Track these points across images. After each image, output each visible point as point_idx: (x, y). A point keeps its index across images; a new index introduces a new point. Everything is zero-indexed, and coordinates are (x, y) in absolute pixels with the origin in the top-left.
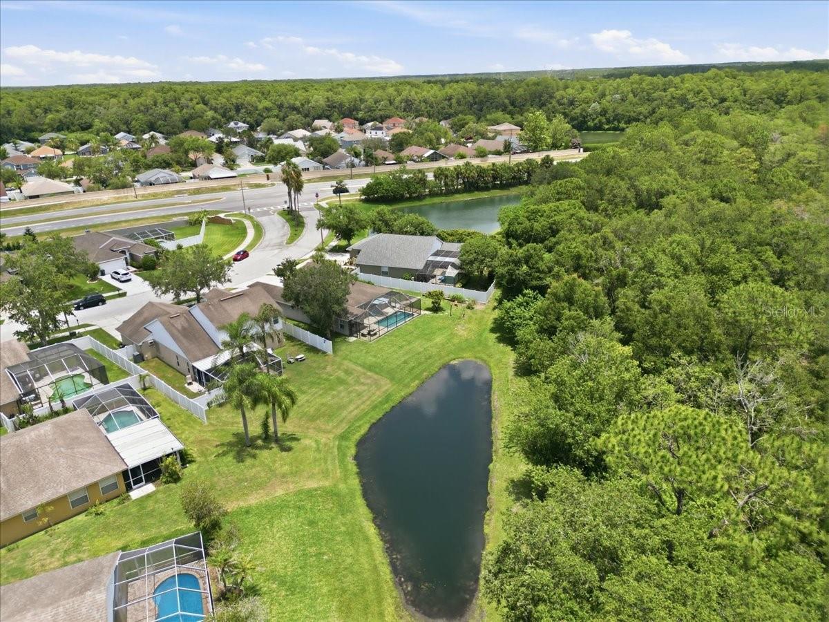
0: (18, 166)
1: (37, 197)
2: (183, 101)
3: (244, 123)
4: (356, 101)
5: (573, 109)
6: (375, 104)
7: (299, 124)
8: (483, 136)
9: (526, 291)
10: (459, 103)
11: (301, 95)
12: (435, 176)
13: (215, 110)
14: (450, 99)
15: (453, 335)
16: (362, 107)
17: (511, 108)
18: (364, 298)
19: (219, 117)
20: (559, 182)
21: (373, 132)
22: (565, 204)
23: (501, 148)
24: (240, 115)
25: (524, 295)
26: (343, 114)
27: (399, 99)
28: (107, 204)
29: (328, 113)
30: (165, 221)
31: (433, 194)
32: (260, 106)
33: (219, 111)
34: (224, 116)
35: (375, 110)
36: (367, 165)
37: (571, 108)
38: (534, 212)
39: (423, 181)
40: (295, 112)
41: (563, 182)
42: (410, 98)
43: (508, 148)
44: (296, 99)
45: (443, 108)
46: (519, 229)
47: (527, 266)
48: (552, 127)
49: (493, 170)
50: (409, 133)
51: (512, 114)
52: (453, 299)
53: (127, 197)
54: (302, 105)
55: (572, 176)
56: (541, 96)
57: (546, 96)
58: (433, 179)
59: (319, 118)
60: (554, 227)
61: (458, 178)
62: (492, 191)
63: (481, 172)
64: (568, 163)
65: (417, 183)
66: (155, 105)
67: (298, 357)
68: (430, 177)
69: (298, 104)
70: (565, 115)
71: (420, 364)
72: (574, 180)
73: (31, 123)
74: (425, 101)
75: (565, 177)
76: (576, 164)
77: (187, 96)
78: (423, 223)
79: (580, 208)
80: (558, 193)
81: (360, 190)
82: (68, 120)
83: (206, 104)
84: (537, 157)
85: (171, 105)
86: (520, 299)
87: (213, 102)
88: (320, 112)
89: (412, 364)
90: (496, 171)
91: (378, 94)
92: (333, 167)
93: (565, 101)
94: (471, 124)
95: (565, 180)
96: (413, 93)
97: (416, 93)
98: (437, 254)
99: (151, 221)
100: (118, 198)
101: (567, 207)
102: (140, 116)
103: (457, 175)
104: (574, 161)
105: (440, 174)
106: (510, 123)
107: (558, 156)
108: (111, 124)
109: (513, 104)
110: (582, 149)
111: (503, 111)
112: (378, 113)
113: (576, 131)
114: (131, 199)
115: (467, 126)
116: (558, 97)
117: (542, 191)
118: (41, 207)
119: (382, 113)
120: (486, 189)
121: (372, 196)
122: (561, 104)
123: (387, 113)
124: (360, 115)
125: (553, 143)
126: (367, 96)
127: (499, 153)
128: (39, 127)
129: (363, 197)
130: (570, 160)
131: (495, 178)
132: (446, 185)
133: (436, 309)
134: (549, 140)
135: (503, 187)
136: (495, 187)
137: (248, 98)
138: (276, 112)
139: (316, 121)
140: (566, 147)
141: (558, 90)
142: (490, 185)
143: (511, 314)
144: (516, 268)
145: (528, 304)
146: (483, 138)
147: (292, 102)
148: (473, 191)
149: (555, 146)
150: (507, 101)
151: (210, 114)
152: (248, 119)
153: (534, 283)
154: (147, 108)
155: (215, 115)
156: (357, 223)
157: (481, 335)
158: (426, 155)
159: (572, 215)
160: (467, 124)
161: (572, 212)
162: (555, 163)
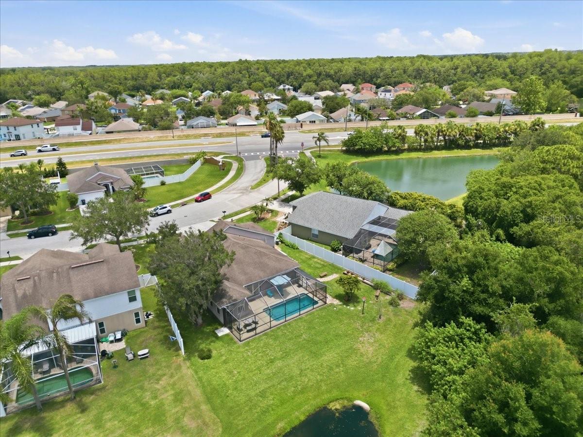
0: (120, 110)
1: (112, 132)
2: (252, 69)
3: (291, 86)
4: (377, 69)
5: (574, 78)
6: (392, 72)
7: (328, 86)
8: (478, 98)
9: (463, 319)
10: (463, 71)
11: (335, 66)
12: (416, 132)
13: (273, 76)
14: (456, 68)
15: (353, 351)
16: (381, 74)
17: (511, 76)
18: (262, 274)
19: (275, 81)
20: (546, 148)
21: (383, 94)
22: (550, 180)
23: (493, 110)
24: (290, 80)
25: (460, 325)
26: (365, 80)
27: (411, 68)
28: (152, 141)
29: (353, 79)
30: (177, 158)
31: (411, 150)
32: (305, 74)
33: (276, 77)
34: (278, 81)
35: (391, 77)
36: (362, 120)
37: (571, 76)
38: (507, 187)
39: (403, 138)
40: (329, 78)
41: (552, 148)
42: (421, 68)
43: (500, 110)
44: (332, 69)
45: (448, 76)
46: (481, 205)
47: (471, 279)
48: (549, 92)
49: (476, 130)
50: (410, 95)
51: (511, 81)
52: (376, 287)
53: (167, 137)
54: (336, 73)
55: (565, 143)
56: (542, 66)
57: (547, 66)
58: (414, 135)
59: (347, 83)
60: (529, 210)
61: (439, 135)
62: (473, 150)
63: (463, 132)
64: (561, 127)
65: (396, 138)
66: (233, 72)
67: (140, 353)
68: (410, 133)
69: (332, 72)
70: (565, 82)
71: (282, 403)
72: (567, 147)
73: (157, 83)
74: (434, 71)
75: (554, 143)
76: (570, 128)
77: (256, 67)
78: (373, 183)
79: (571, 187)
80: (543, 162)
81: (342, 142)
82: (179, 81)
83: (267, 72)
84: (527, 120)
85: (243, 72)
86: (451, 329)
87: (272, 71)
88: (347, 78)
89: (270, 400)
90: (480, 131)
91: (396, 65)
92: (335, 121)
93: (566, 70)
94: (470, 89)
95: (554, 147)
96: (424, 64)
97: (427, 64)
98: (375, 222)
99: (166, 157)
100: (161, 137)
101: (552, 184)
102: (223, 80)
103: (438, 132)
104: (569, 125)
105: (421, 131)
106: (508, 88)
107: (551, 120)
108: (203, 85)
109: (513, 72)
110: (578, 114)
111: (503, 78)
112: (393, 80)
113: (574, 97)
114: (169, 138)
115: (465, 90)
116: (559, 67)
117: (523, 156)
118: (106, 140)
119: (396, 79)
120: (467, 147)
121: (352, 148)
122: (561, 73)
123: (400, 79)
124: (379, 81)
125: (547, 107)
126: (387, 67)
127: (490, 114)
128: (161, 86)
129: (344, 148)
130: (565, 124)
131: (477, 137)
132: (426, 141)
133: (348, 298)
134: (543, 104)
135: (485, 146)
136: (477, 146)
137: (297, 68)
138: (315, 78)
139: (343, 85)
140: (562, 112)
141: (560, 60)
142: (471, 144)
143: (433, 350)
144: (450, 281)
145: (462, 340)
146: (478, 100)
147: (328, 71)
148: (452, 149)
149: (549, 110)
150: (508, 70)
151: (268, 79)
152: (295, 83)
153: (478, 309)
154: (228, 74)
155: (272, 80)
156: (307, 177)
157: (391, 358)
158: (418, 113)
159: (558, 197)
160: (465, 88)
161: (558, 192)
162: (546, 126)
